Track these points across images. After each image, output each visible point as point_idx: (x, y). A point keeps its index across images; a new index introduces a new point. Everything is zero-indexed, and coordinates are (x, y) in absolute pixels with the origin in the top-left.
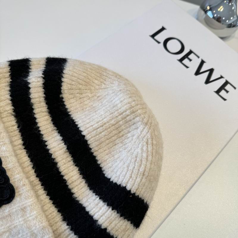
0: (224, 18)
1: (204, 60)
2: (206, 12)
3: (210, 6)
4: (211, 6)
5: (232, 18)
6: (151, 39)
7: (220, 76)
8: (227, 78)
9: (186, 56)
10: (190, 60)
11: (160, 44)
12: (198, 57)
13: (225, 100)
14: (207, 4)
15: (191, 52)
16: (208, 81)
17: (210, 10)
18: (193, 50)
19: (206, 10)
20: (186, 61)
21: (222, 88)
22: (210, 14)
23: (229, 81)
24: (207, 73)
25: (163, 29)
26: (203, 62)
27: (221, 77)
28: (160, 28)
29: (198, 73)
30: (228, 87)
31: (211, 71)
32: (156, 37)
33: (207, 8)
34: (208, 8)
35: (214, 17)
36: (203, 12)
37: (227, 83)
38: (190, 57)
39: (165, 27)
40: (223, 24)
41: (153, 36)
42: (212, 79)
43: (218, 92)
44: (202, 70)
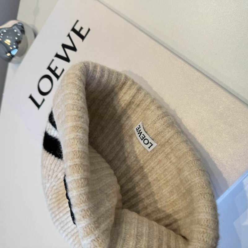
0: (16, 38)
1: (55, 54)
2: (12, 56)
3: (7, 53)
4: (7, 51)
5: (15, 31)
6: (41, 108)
7: (68, 38)
8: (68, 30)
9: (53, 72)
10: (57, 68)
11: (45, 99)
12: (53, 60)
13: (89, 30)
14: (6, 56)
15: (49, 68)
16: (74, 49)
17: (10, 52)
18: (47, 66)
19: (11, 56)
20: (58, 72)
21: (78, 33)
22: (14, 52)
23: (71, 28)
24: (67, 50)
25: (31, 97)
26: (57, 56)
27: (69, 36)
28: (30, 100)
29: (67, 59)
30: (77, 28)
31: (64, 46)
32: (39, 103)
33: (9, 56)
34: (9, 54)
35: (17, 48)
36: (14, 59)
37: (73, 30)
38: (53, 68)
39: (29, 96)
40: (22, 38)
41: (38, 106)
42: (71, 45)
43: (83, 38)
44: (64, 55)
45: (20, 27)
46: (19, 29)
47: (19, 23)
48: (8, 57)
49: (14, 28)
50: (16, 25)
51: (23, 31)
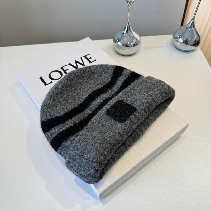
45: (136, 43)
46: (135, 43)
47: (139, 41)
48: (116, 40)
49: (135, 39)
50: (137, 39)
51: (135, 45)
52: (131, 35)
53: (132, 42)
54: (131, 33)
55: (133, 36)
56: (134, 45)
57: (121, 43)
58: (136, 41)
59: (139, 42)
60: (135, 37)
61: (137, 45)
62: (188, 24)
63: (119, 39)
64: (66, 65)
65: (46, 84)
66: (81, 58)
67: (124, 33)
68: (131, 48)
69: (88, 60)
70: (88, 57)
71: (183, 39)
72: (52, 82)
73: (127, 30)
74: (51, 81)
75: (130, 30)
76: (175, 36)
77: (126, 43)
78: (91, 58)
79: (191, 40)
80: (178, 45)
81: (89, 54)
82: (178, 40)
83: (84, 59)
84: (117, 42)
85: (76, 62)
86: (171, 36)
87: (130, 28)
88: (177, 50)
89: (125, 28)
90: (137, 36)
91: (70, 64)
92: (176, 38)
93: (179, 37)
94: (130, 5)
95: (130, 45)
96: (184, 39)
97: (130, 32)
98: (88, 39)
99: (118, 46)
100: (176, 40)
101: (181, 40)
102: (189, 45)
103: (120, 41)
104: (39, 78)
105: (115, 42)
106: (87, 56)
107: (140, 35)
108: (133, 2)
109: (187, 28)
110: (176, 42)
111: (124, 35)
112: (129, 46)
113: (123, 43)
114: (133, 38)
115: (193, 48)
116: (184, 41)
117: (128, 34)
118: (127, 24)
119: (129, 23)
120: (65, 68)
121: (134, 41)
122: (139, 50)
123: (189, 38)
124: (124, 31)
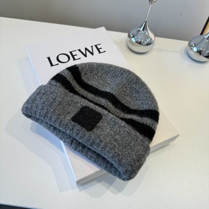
52: (146, 34)
53: (146, 41)
54: (146, 32)
55: (148, 35)
56: (147, 44)
57: (135, 39)
58: (150, 41)
59: (153, 43)
60: (150, 36)
61: (150, 44)
62: (206, 35)
63: (133, 35)
64: (76, 51)
65: (52, 65)
66: (92, 47)
67: (139, 30)
68: (144, 47)
69: (98, 49)
70: (99, 47)
71: (197, 48)
72: (58, 64)
73: (144, 28)
74: (58, 62)
75: (146, 29)
76: (191, 44)
77: (140, 41)
78: (101, 48)
79: (205, 51)
80: (192, 53)
81: (100, 44)
82: (192, 49)
83: (94, 48)
84: (130, 38)
85: (86, 49)
86: (187, 43)
87: (146, 27)
88: (189, 59)
89: (142, 26)
90: (152, 35)
91: (79, 50)
92: (190, 46)
93: (194, 45)
94: (151, 4)
95: (144, 44)
96: (199, 49)
97: (146, 30)
98: (103, 28)
99: (131, 42)
100: (190, 48)
101: (195, 49)
102: (202, 55)
103: (134, 37)
104: (47, 58)
105: (130, 37)
106: (97, 46)
107: (156, 36)
108: (155, 2)
109: (204, 38)
110: (190, 50)
111: (140, 32)
112: (142, 43)
113: (137, 40)
114: (148, 37)
115: (206, 59)
116: (198, 50)
117: (144, 32)
118: (145, 23)
119: (146, 21)
120: (74, 53)
121: (148, 41)
122: (151, 49)
123: (204, 48)
124: (140, 28)
